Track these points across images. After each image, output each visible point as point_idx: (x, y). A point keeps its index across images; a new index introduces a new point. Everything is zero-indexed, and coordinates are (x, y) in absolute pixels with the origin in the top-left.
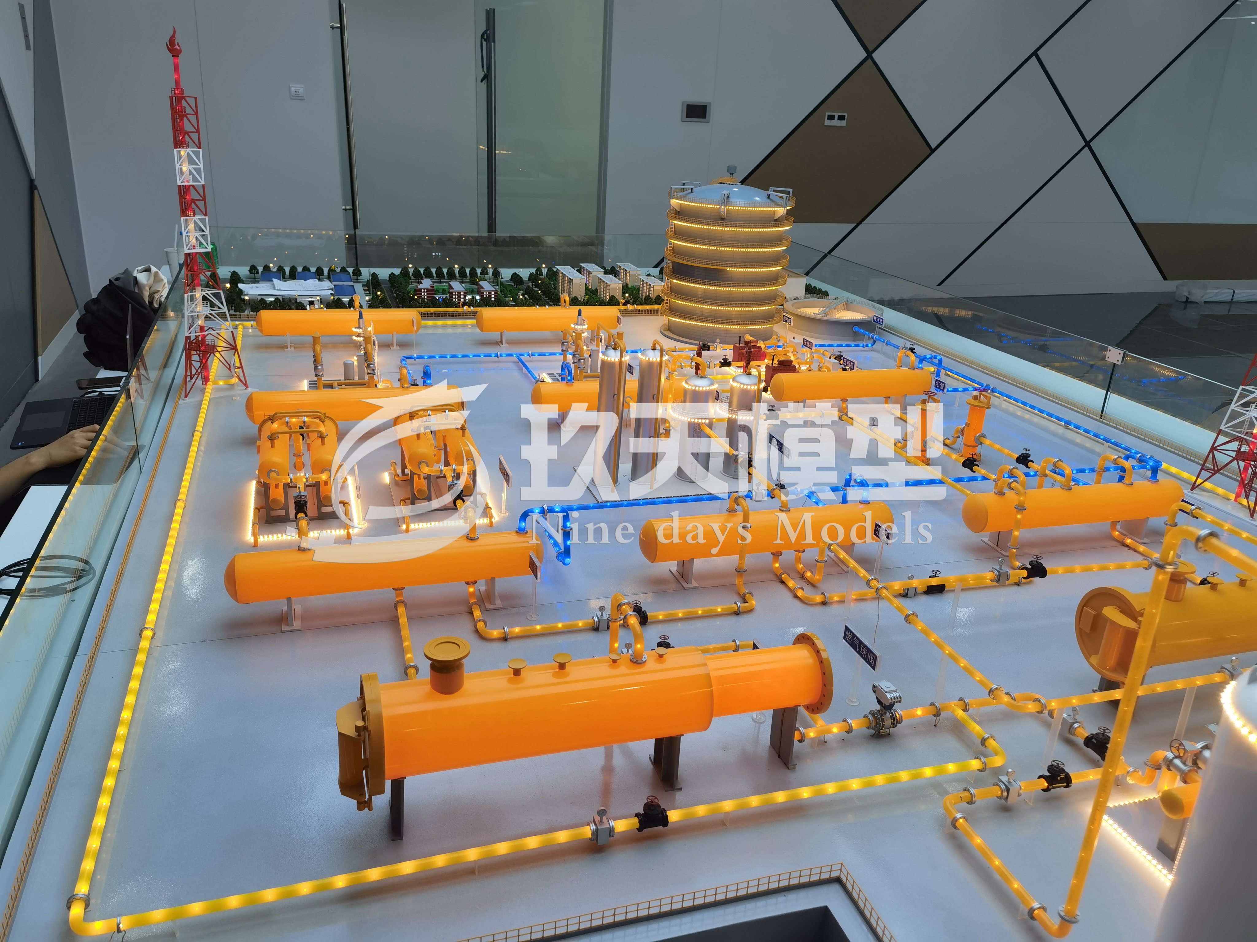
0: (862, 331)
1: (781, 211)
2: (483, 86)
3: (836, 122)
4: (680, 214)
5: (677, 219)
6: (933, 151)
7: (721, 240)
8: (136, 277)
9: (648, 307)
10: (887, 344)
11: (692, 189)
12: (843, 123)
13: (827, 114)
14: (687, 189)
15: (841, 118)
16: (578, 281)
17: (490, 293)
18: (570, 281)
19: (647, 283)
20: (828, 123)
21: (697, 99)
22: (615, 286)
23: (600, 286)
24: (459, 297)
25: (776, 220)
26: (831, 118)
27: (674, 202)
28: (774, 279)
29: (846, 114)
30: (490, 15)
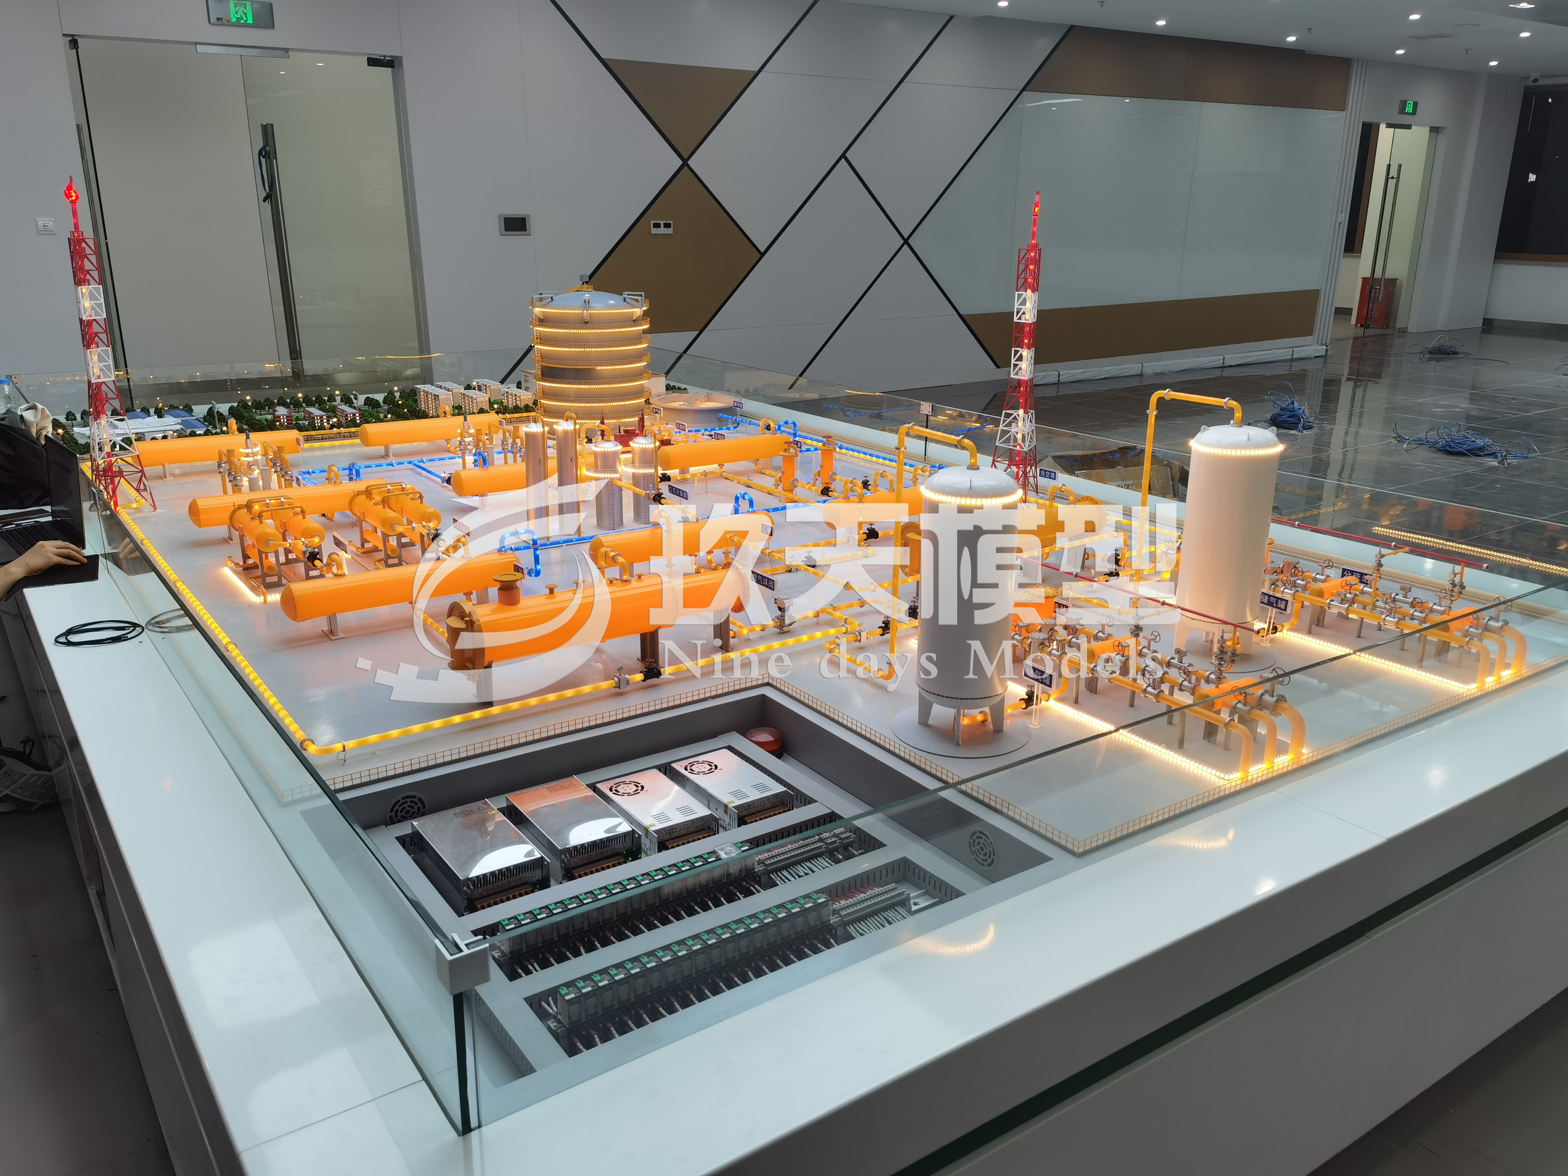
0: (725, 416)
1: (638, 312)
2: (267, 206)
3: (662, 230)
4: (543, 321)
5: (540, 326)
6: (763, 254)
7: (588, 342)
8: (22, 416)
9: (516, 415)
10: (749, 424)
11: (552, 298)
12: (670, 231)
13: (652, 222)
14: (546, 298)
15: (667, 226)
16: (445, 397)
17: (354, 415)
18: (436, 397)
19: (512, 394)
20: (654, 231)
21: (515, 211)
22: (482, 399)
23: (464, 401)
24: (322, 421)
25: (634, 321)
26: (657, 226)
27: (537, 310)
28: (638, 375)
29: (671, 222)
30: (268, 131)
